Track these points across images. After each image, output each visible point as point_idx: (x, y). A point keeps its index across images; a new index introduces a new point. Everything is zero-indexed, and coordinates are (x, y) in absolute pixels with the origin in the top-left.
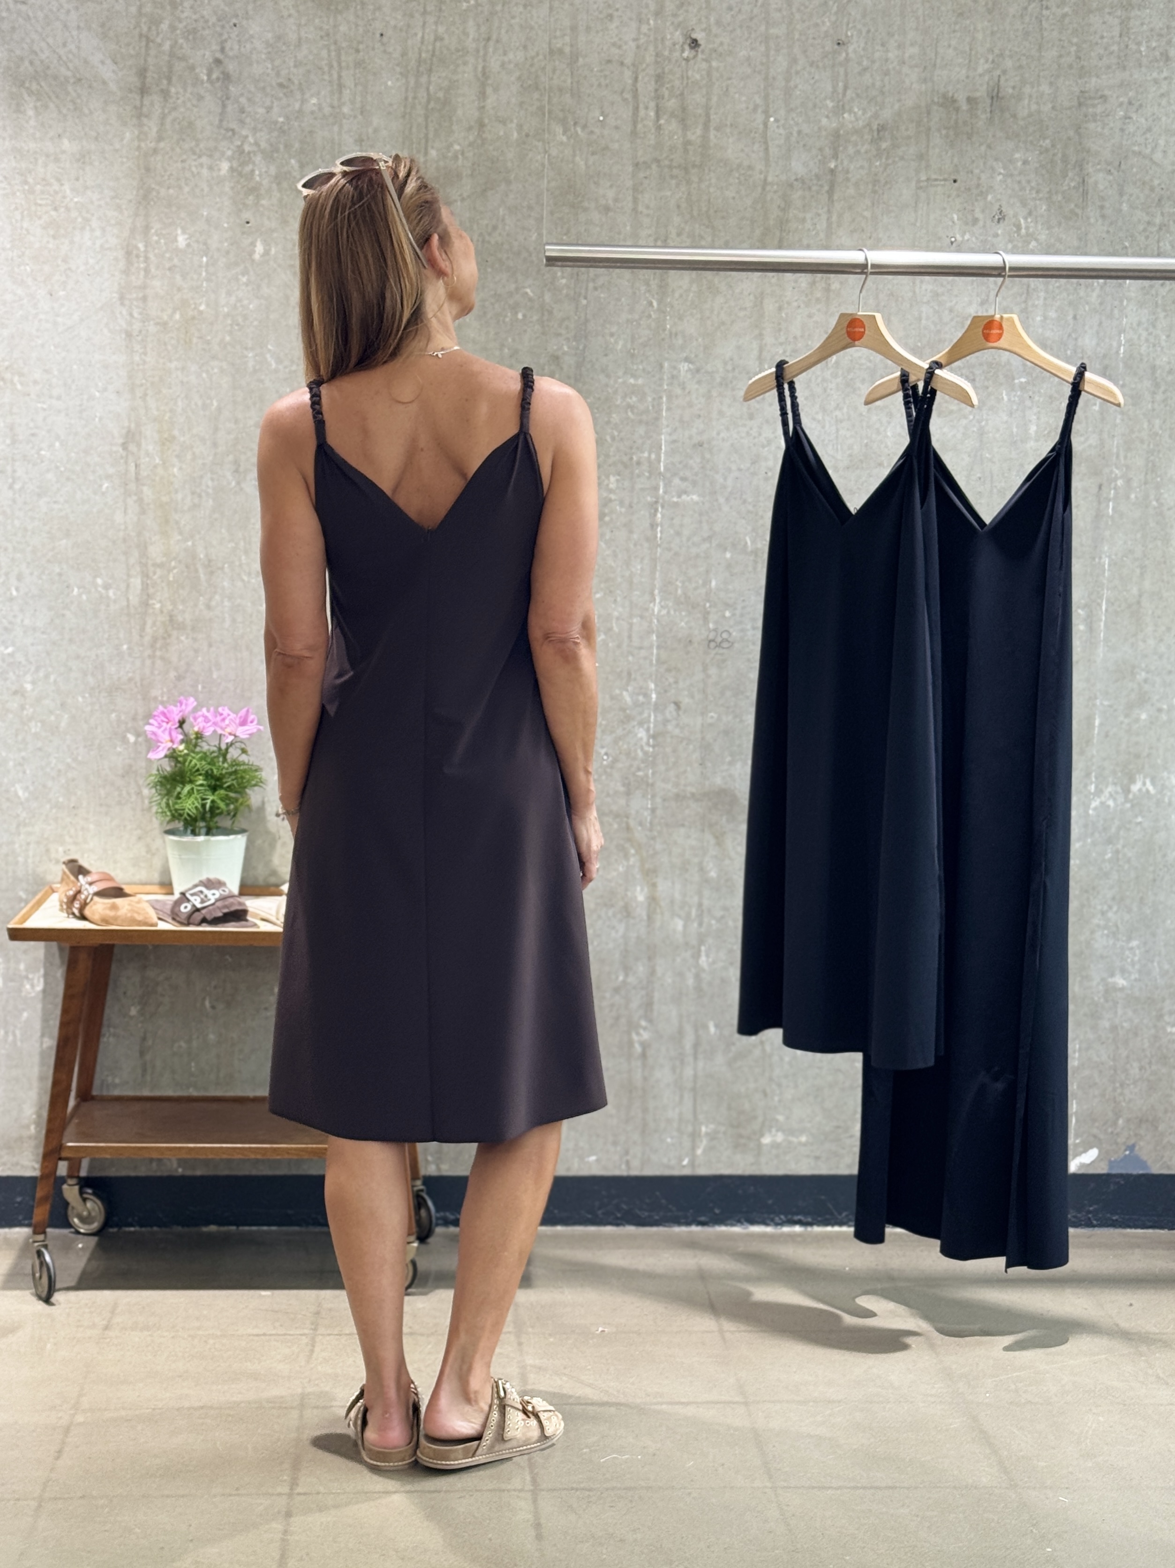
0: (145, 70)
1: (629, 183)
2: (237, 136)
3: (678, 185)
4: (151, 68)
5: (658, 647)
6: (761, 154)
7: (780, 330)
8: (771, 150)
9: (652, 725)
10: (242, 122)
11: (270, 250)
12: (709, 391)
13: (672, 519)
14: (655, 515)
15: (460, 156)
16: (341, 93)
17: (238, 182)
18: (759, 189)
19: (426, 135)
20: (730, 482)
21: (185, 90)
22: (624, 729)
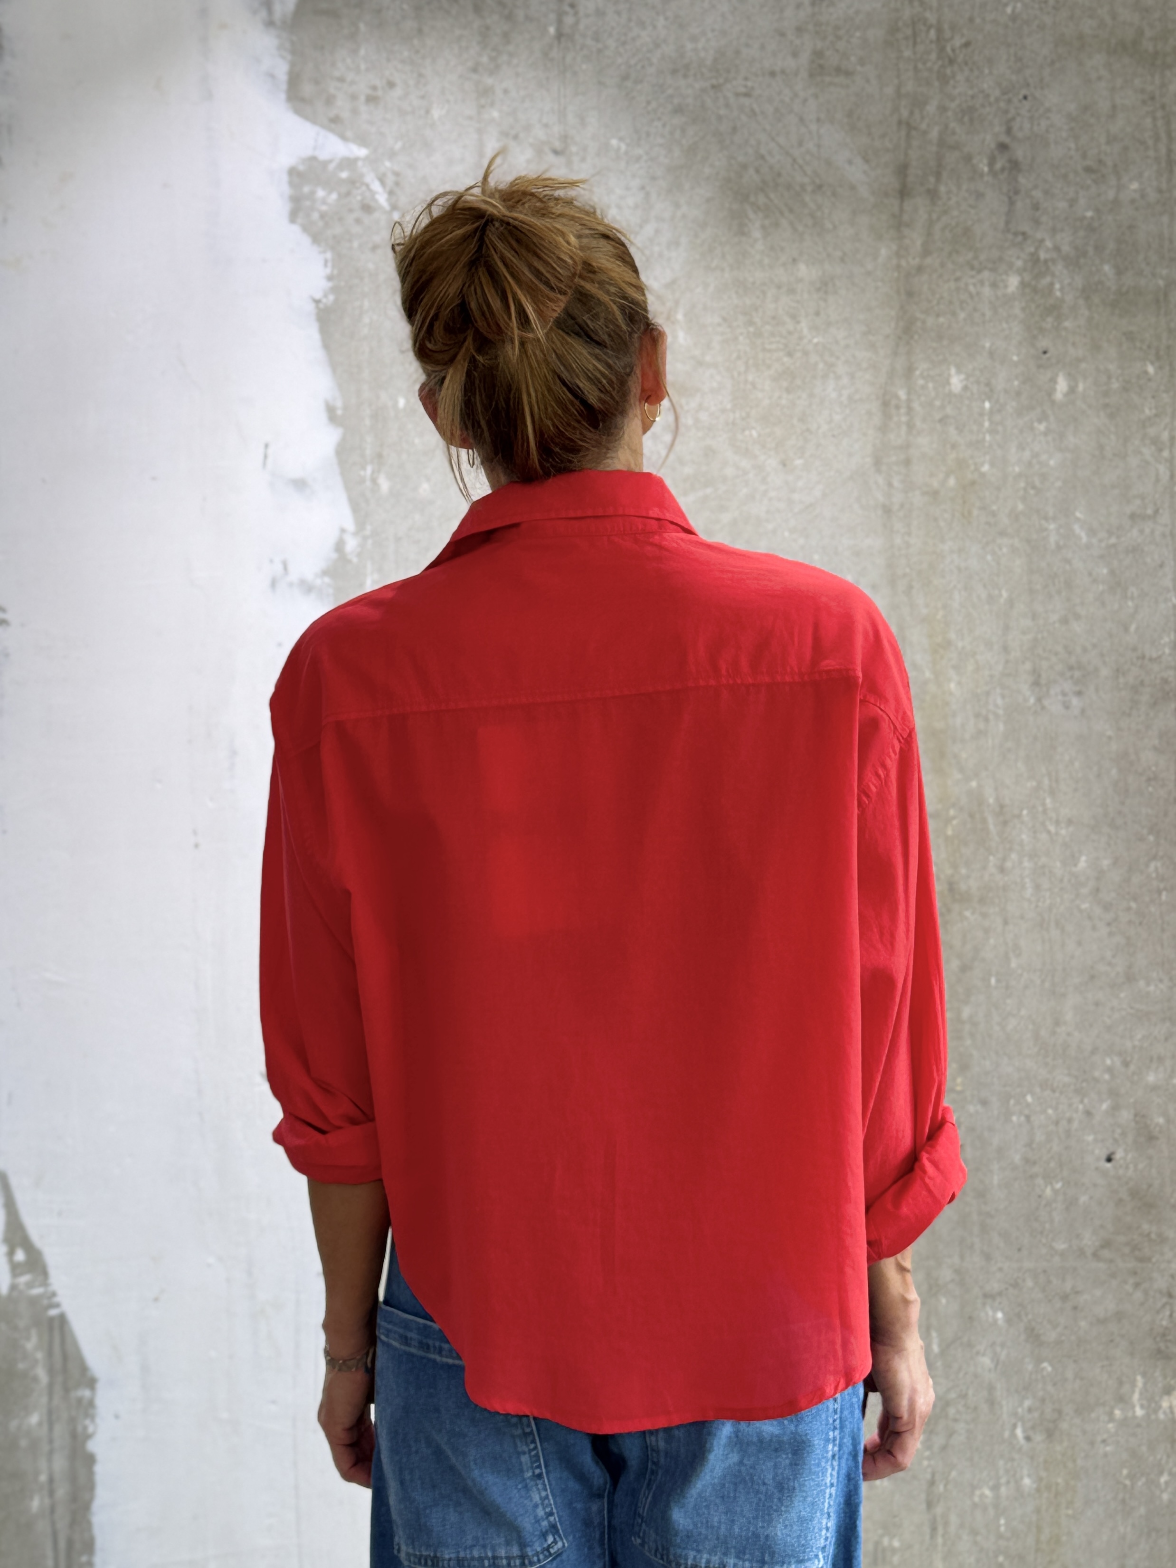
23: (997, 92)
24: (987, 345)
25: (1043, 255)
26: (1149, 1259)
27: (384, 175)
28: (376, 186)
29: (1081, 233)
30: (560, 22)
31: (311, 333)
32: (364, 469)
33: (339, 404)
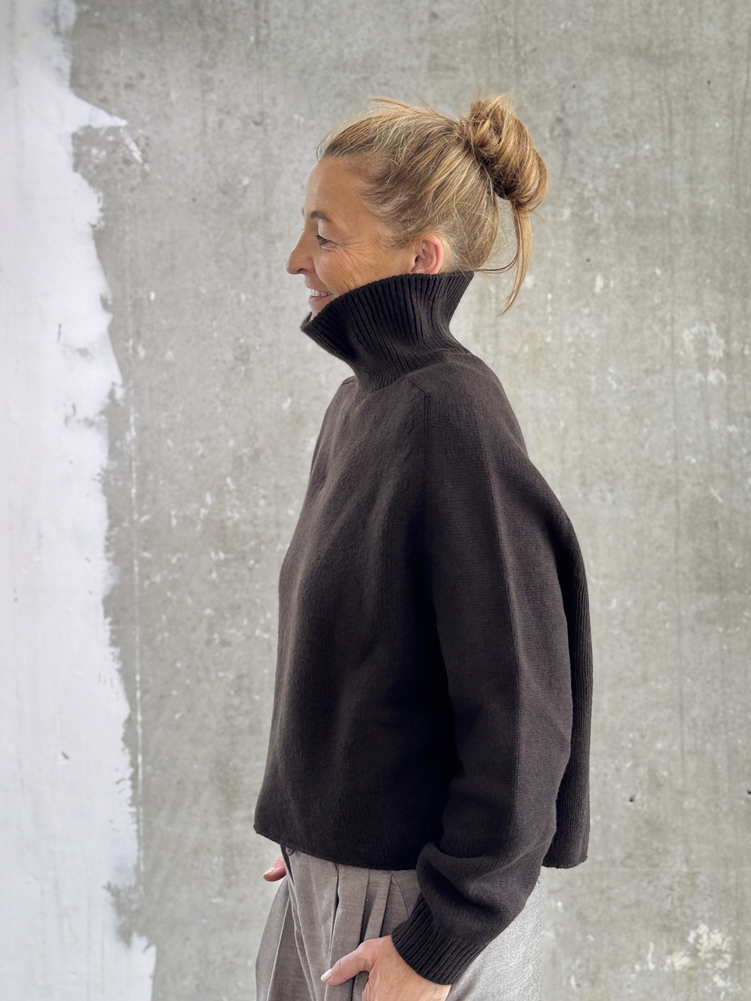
23: (554, 83)
24: (549, 255)
25: (586, 194)
26: (657, 866)
27: (138, 138)
28: (133, 147)
29: (613, 179)
30: (257, 33)
31: (90, 248)
32: (127, 341)
33: (109, 296)
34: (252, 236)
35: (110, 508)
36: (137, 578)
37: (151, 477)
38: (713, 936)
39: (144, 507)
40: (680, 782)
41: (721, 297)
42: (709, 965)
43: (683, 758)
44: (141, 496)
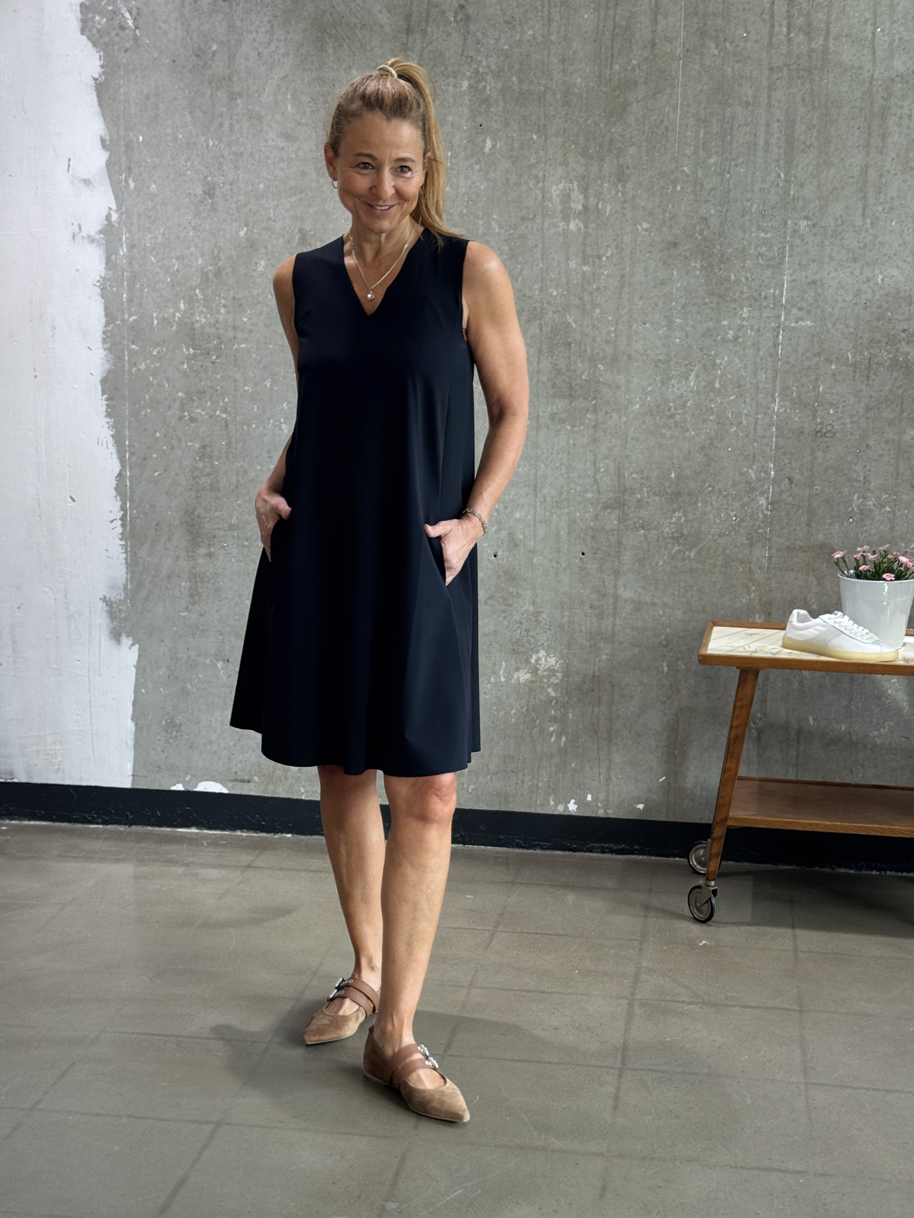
0: (410, 16)
1: (765, 84)
2: (474, 62)
3: (803, 84)
4: (415, 14)
5: (777, 437)
6: (870, 57)
7: (880, 193)
8: (877, 54)
9: (770, 495)
10: (478, 51)
11: (496, 144)
12: (823, 241)
13: (791, 340)
14: (778, 337)
15: (637, 69)
16: (550, 25)
17: (474, 95)
18: (867, 84)
19: (612, 54)
20: (836, 311)
21: (438, 29)
22: (749, 498)
25: (481, 70)
26: (512, 605)
27: (132, 9)
28: (127, 15)
29: (502, 58)
31: (93, 97)
32: (121, 175)
33: (108, 138)
34: (219, 93)
35: (106, 308)
36: (126, 364)
37: (138, 286)
38: (549, 659)
39: (133, 309)
40: (531, 544)
41: (582, 160)
42: (545, 680)
43: (535, 526)
44: (130, 300)
